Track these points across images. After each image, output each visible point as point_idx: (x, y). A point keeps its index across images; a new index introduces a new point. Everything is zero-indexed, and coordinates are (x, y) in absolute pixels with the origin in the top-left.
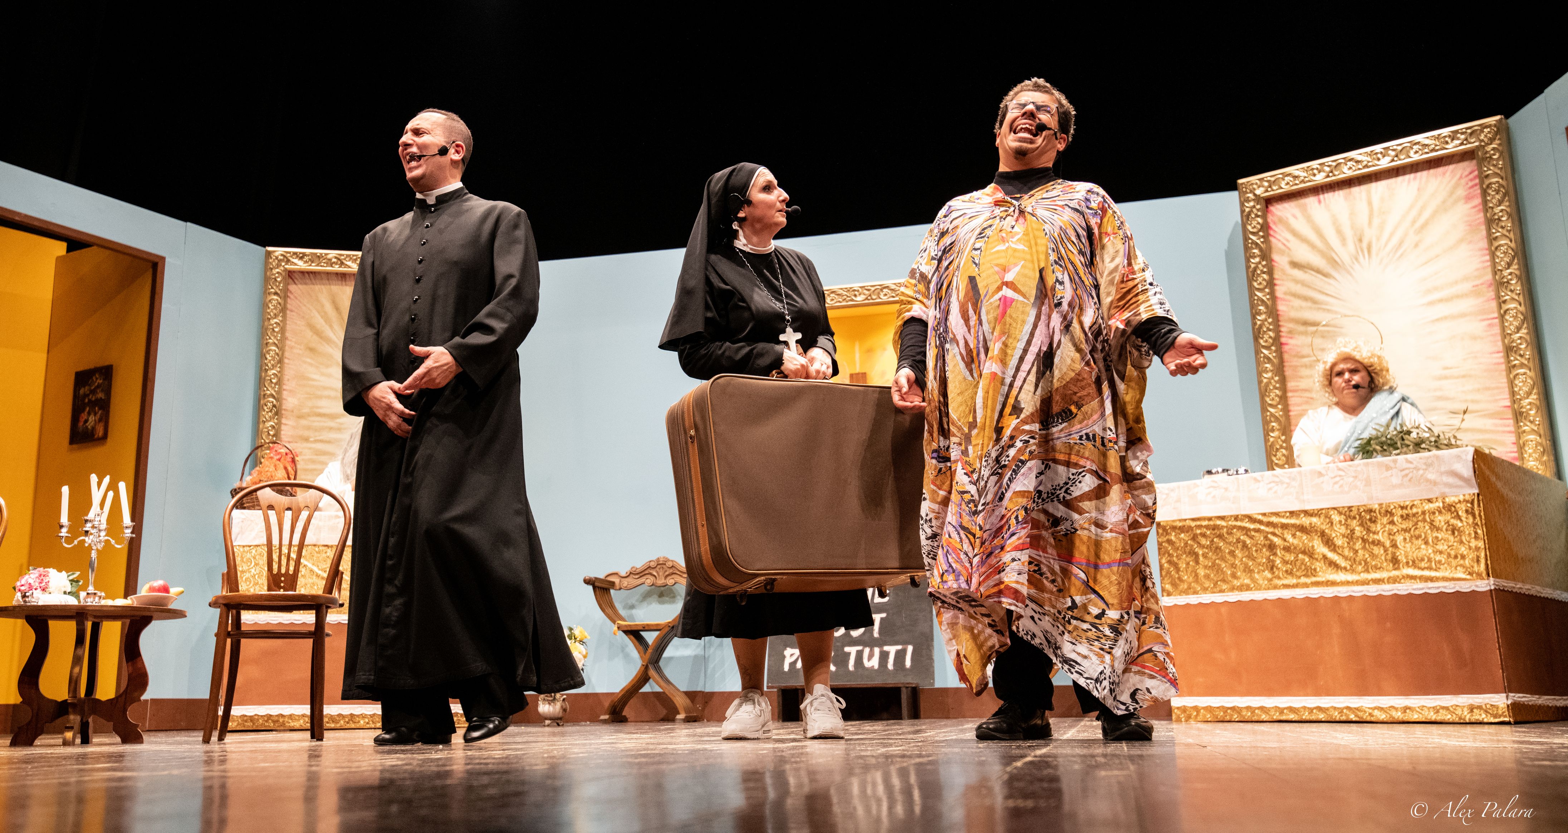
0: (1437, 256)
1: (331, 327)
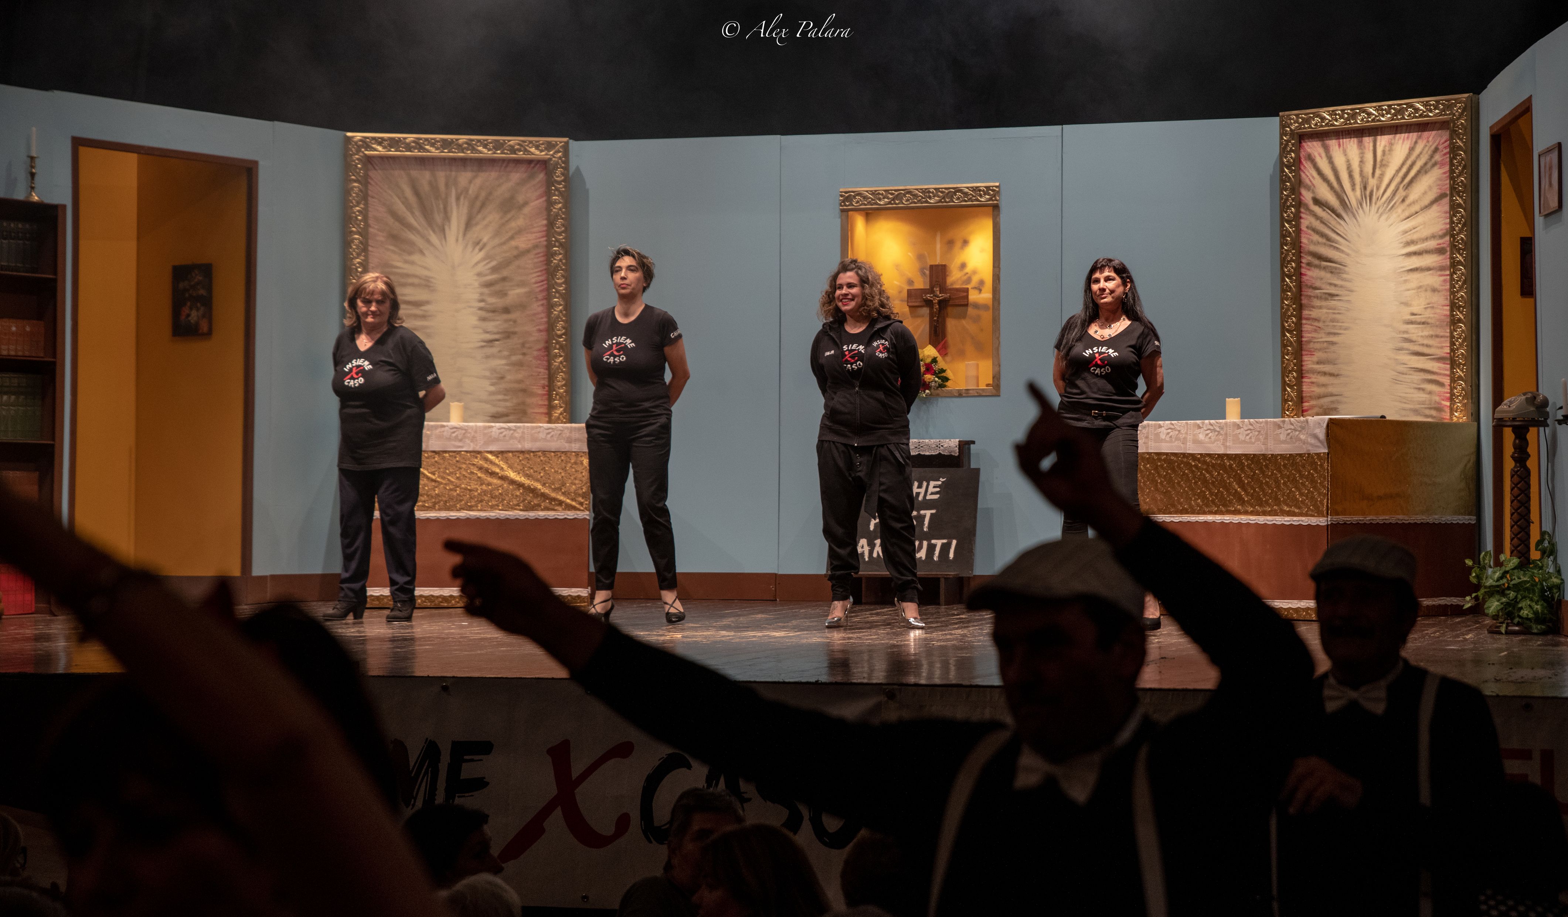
0: (1417, 213)
1: (412, 213)
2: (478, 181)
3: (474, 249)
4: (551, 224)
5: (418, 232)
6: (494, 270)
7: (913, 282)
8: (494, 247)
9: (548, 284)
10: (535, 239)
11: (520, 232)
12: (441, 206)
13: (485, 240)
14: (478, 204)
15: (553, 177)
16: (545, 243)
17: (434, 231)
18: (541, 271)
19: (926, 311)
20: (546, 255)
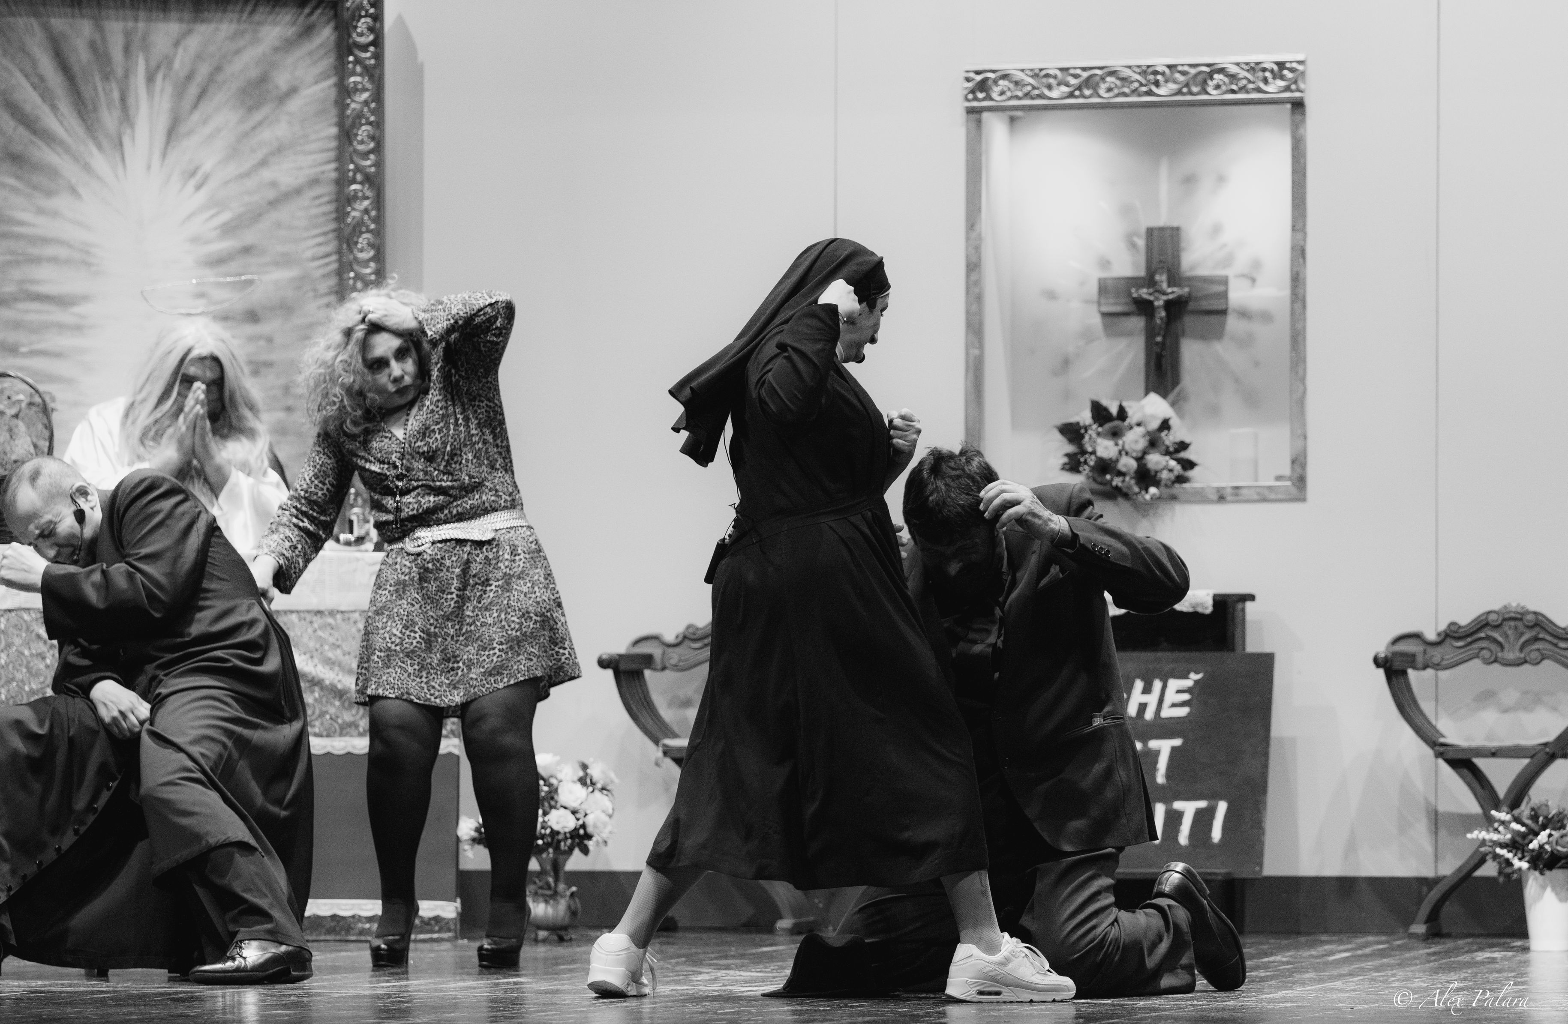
1: (54, 108)
2: (193, 43)
3: (184, 185)
4: (346, 135)
5: (67, 149)
6: (228, 230)
7: (1108, 262)
8: (227, 183)
9: (340, 261)
10: (315, 166)
11: (280, 150)
12: (116, 95)
13: (207, 167)
14: (193, 90)
15: (350, 36)
16: (334, 175)
17: (100, 147)
18: (325, 234)
19: (1138, 323)
20: (337, 200)
